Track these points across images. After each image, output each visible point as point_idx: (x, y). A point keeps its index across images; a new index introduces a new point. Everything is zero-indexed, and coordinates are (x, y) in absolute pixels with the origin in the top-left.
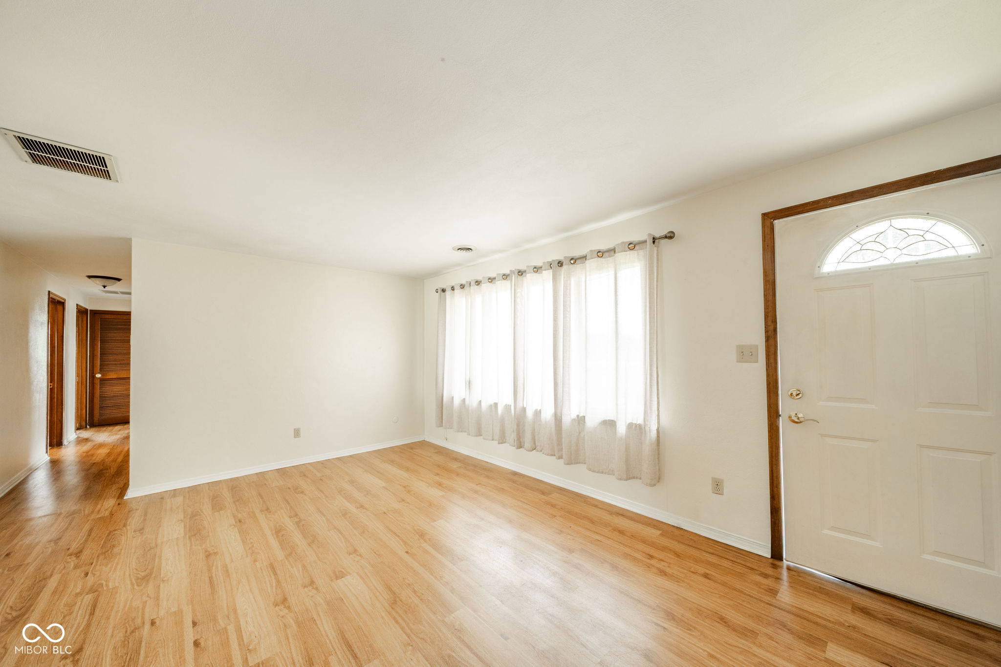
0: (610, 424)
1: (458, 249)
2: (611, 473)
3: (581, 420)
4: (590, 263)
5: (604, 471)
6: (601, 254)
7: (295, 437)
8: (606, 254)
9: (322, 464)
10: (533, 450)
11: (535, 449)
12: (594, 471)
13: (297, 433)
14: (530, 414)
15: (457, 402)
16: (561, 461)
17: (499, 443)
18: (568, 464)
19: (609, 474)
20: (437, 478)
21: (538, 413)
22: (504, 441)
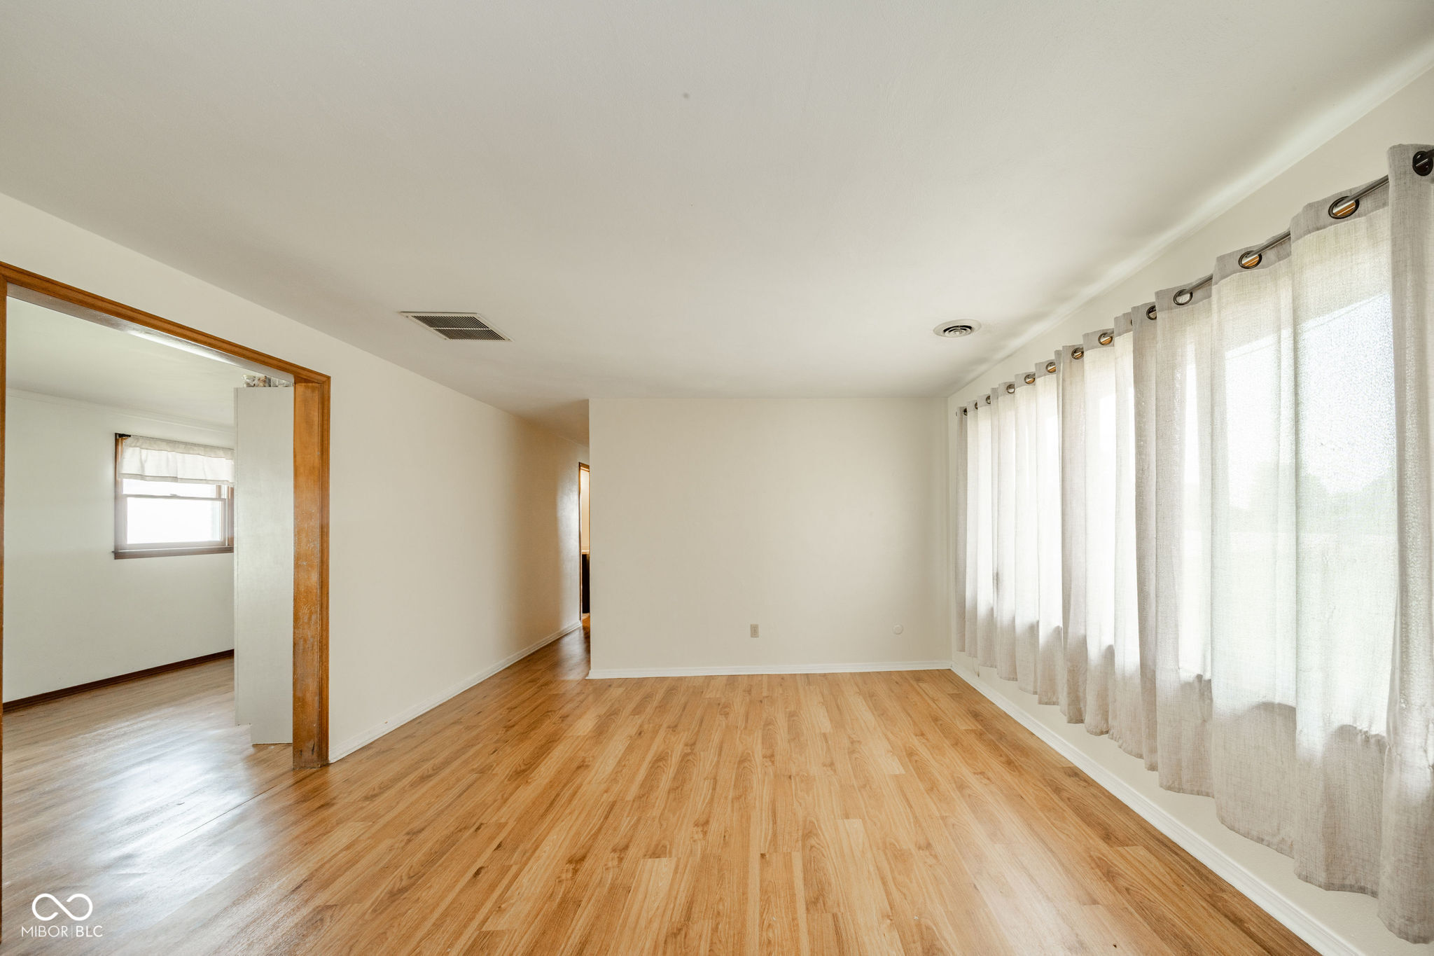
0: (1285, 715)
1: (945, 331)
2: (1284, 848)
3: (1203, 686)
4: (1223, 291)
5: (1267, 838)
6: (1252, 259)
7: (752, 637)
8: (1269, 255)
9: (783, 679)
10: (1102, 733)
11: (1107, 732)
12: (1232, 828)
13: (754, 631)
14: (1094, 652)
15: (982, 610)
16: (1155, 775)
17: (1040, 703)
18: (1169, 788)
19: (1280, 851)
20: (916, 742)
21: (1110, 653)
22: (1054, 699)
